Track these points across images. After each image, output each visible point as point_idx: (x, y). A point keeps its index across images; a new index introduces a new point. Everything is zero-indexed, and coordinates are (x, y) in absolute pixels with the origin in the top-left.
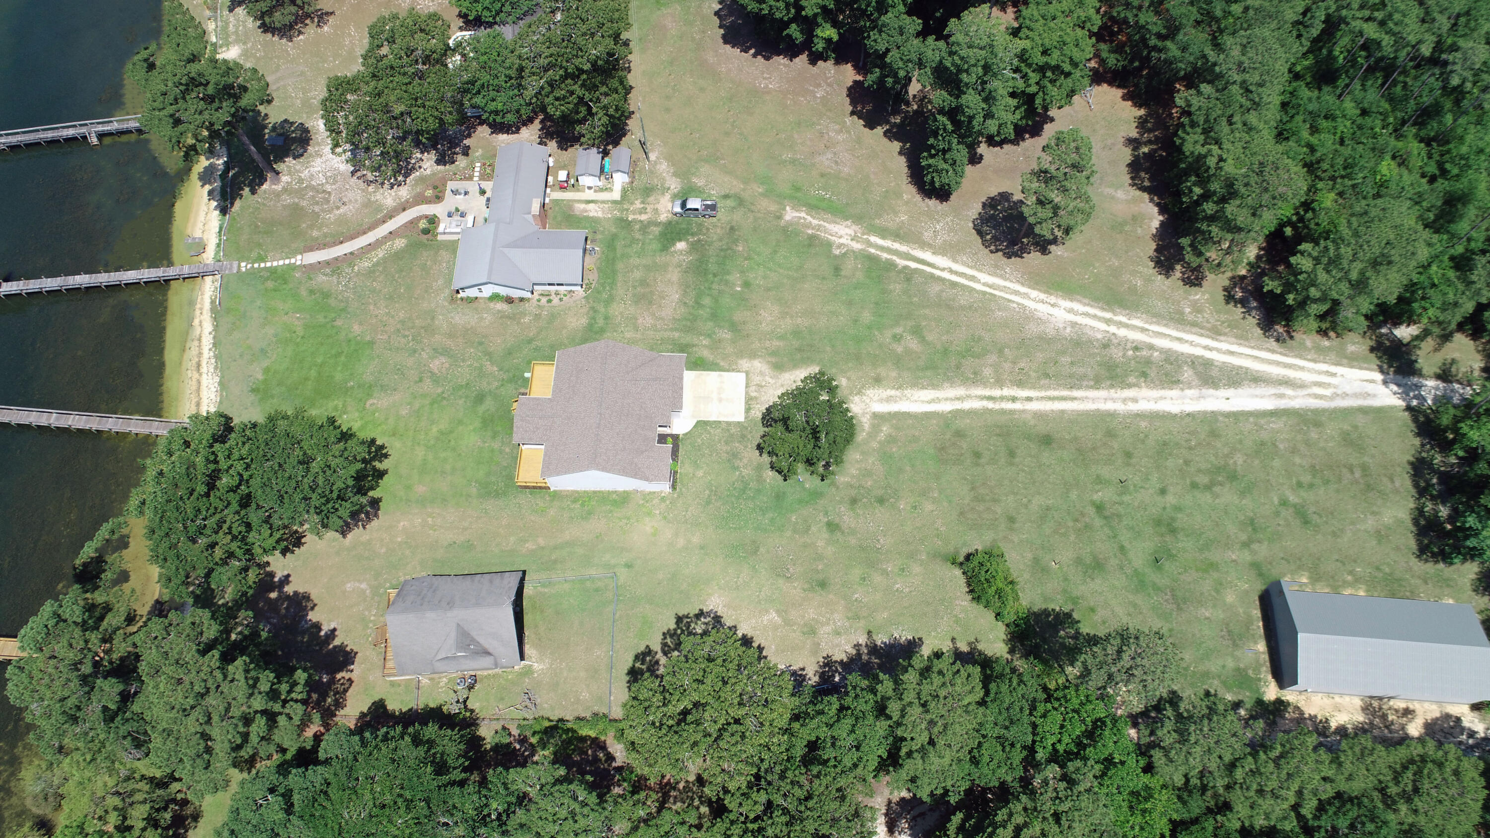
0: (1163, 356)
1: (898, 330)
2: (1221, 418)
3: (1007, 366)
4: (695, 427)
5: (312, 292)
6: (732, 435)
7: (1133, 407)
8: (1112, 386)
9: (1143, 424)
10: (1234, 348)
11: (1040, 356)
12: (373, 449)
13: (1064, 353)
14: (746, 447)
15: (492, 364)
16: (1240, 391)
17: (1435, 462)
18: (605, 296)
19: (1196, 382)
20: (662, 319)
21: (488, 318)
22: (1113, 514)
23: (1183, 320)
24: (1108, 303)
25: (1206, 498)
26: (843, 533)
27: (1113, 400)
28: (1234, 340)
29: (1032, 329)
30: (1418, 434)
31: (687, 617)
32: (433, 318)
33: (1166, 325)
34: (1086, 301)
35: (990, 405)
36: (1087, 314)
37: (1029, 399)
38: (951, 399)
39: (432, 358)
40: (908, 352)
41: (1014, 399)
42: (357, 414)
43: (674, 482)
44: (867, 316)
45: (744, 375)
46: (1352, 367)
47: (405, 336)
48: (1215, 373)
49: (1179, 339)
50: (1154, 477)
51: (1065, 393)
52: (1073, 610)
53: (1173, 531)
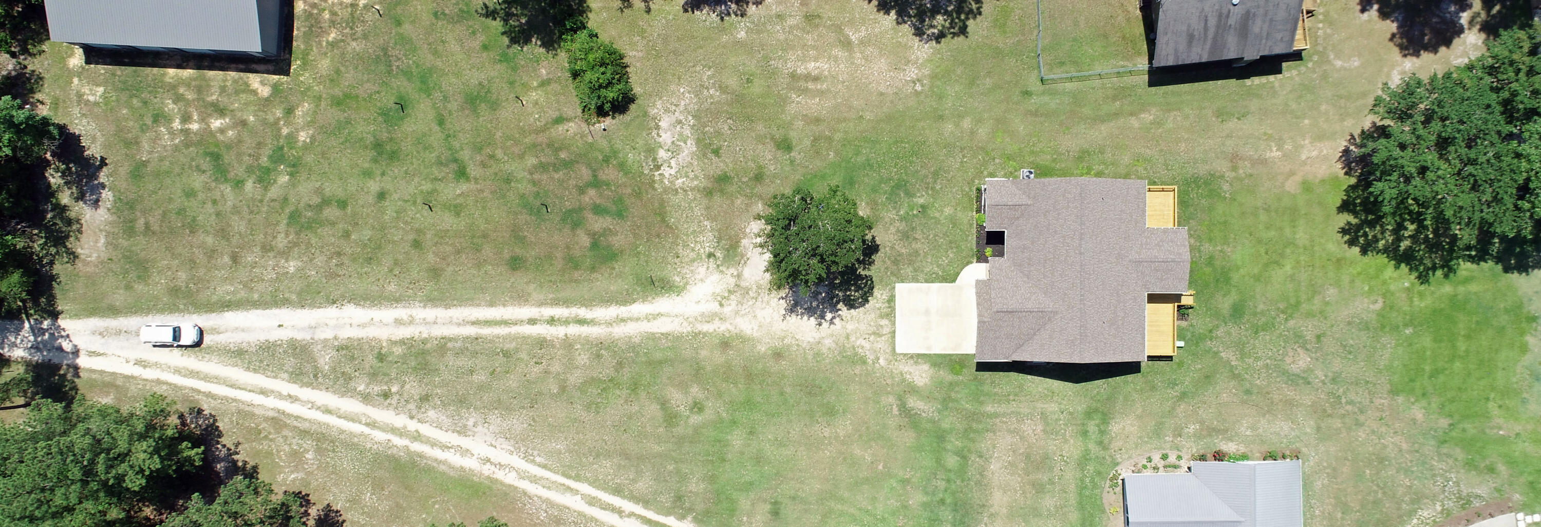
0: (352, 384)
1: (696, 419)
2: (294, 297)
3: (556, 367)
4: (958, 274)
5: (1491, 470)
6: (911, 263)
7: (401, 312)
8: (424, 341)
9: (392, 287)
10: (258, 399)
11: (513, 382)
12: (1361, 240)
13: (481, 388)
14: (892, 248)
15: (1228, 361)
16: (262, 338)
17: (42, 241)
18: (1091, 468)
19: (316, 349)
20: (1010, 432)
21: (1244, 429)
22: (446, 165)
23: (318, 440)
24: (414, 464)
25: (332, 188)
26: (772, 138)
27: (425, 322)
28: (257, 411)
29: (518, 423)
30: (53, 278)
31: (954, 34)
32: (1319, 429)
33: (342, 432)
34: (442, 468)
35: (583, 312)
36: (445, 447)
37: (532, 322)
38: (631, 319)
39: (1309, 370)
40: (683, 386)
41: (552, 321)
42: (1392, 287)
43: (979, 199)
44: (737, 439)
45: (898, 350)
46: (113, 374)
47: (1350, 402)
48: (290, 363)
49: (328, 411)
50: (389, 214)
51: (486, 331)
52: (509, 47)
53: (378, 146)
